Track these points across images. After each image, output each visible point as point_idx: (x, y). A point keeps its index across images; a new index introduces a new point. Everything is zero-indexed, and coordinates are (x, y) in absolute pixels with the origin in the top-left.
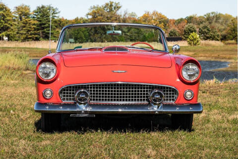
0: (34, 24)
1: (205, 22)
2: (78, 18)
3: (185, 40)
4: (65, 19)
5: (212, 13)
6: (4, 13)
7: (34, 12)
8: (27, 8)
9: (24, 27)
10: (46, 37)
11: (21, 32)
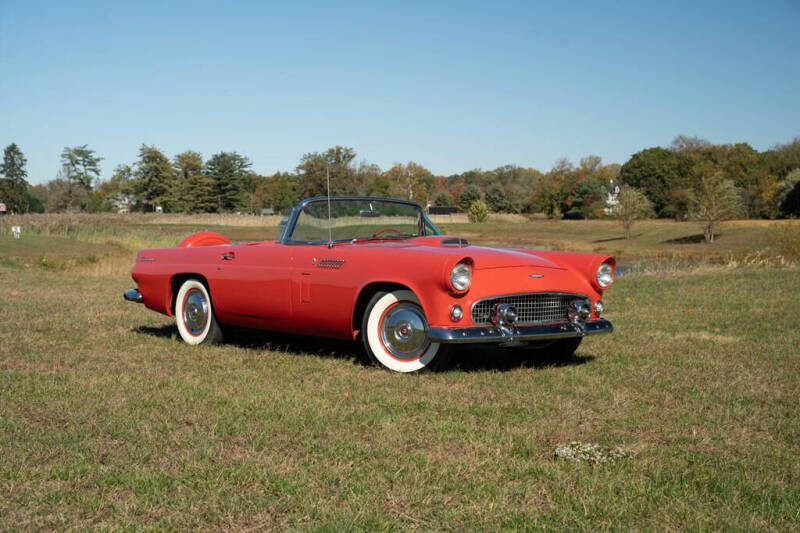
0: (208, 185)
1: (494, 182)
2: (279, 173)
3: (462, 212)
4: (258, 174)
5: (507, 167)
6: (158, 166)
7: (209, 163)
8: (195, 157)
9: (192, 189)
10: (230, 206)
11: (186, 197)
